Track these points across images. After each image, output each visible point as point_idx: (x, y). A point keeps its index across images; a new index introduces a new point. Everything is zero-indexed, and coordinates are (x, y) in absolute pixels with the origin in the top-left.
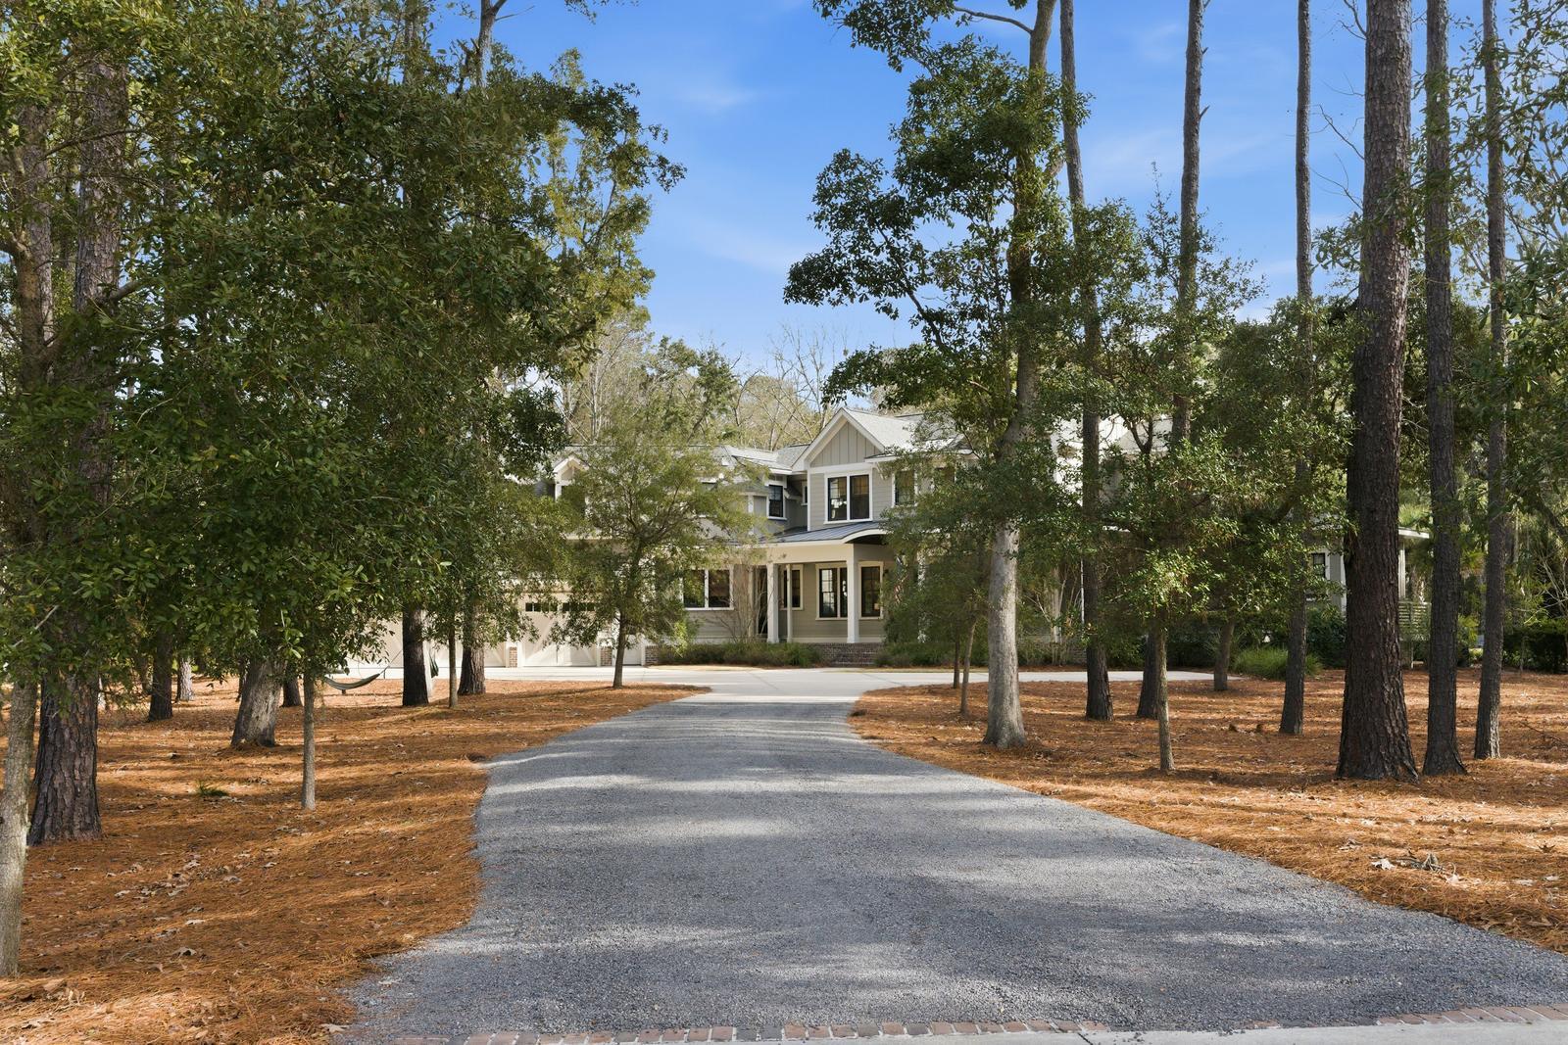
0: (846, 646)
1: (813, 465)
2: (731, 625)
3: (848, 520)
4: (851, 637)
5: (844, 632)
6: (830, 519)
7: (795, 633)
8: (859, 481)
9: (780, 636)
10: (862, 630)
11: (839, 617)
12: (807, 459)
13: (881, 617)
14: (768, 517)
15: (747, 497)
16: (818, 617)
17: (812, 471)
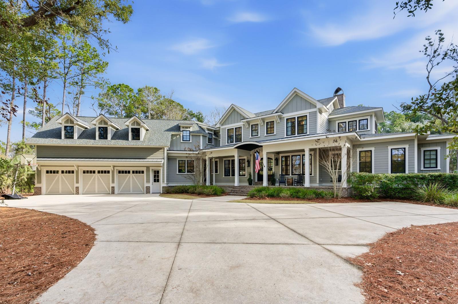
0: (234, 187)
1: (222, 125)
2: (194, 179)
3: (234, 143)
4: (236, 184)
5: (234, 182)
6: (228, 143)
7: (216, 182)
8: (238, 129)
9: (211, 183)
10: (240, 181)
11: (231, 176)
12: (220, 123)
13: (246, 176)
14: (207, 143)
15: (200, 135)
16: (224, 177)
17: (222, 127)
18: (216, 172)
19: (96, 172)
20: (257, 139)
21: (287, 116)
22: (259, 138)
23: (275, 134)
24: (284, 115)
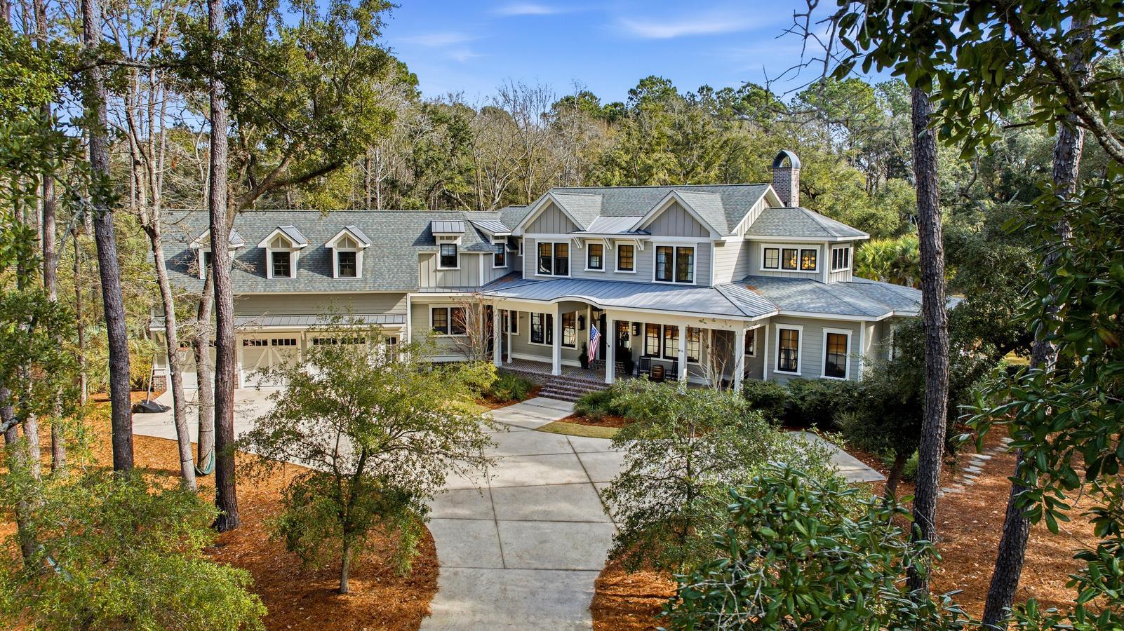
0: (550, 377)
1: (527, 231)
3: (553, 275)
4: (555, 369)
6: (539, 272)
7: (513, 350)
8: (561, 247)
11: (545, 344)
12: (523, 226)
13: (576, 348)
14: (494, 267)
15: (478, 254)
16: (530, 342)
17: (526, 236)
18: (514, 330)
19: (270, 343)
20: (600, 275)
21: (658, 240)
22: (603, 275)
23: (634, 272)
24: (652, 238)
